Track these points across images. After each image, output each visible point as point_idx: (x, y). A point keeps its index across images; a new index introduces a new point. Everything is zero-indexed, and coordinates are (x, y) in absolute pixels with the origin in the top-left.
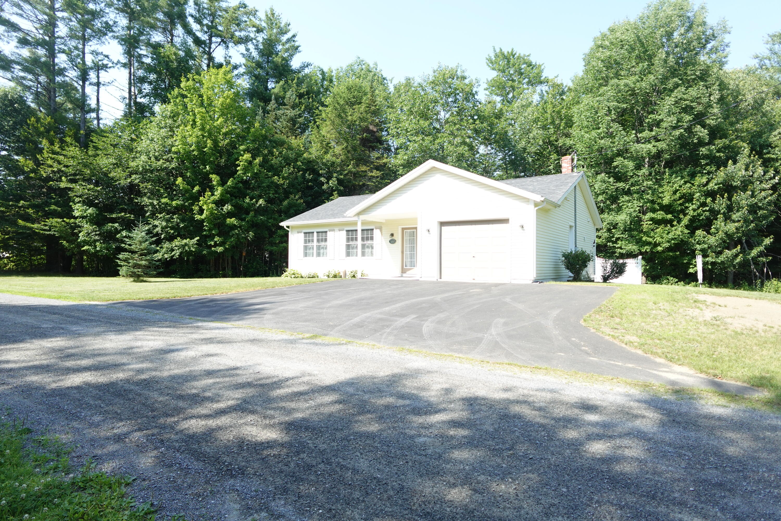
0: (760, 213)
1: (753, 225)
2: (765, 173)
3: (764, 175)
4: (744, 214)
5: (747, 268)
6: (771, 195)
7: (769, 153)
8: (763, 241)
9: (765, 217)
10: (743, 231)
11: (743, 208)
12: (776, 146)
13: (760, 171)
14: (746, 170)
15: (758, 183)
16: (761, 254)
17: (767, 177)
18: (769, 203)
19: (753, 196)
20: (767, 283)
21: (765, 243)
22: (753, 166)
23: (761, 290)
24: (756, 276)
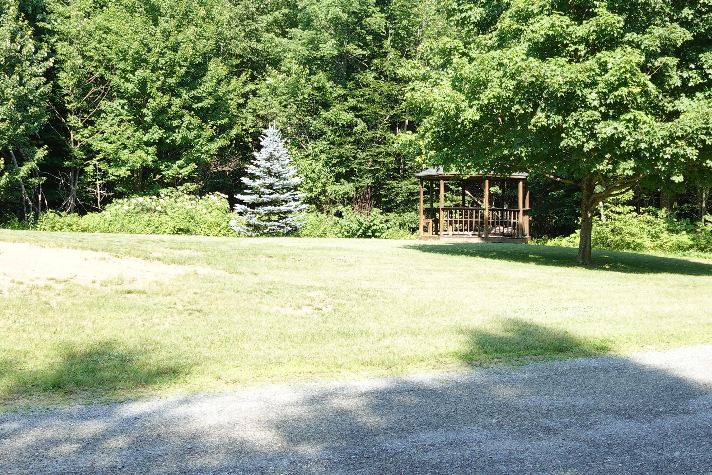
0: (32, 110)
1: (22, 127)
2: (38, 49)
3: (35, 53)
4: (10, 110)
5: (16, 193)
6: (45, 84)
7: (43, 20)
8: (34, 153)
9: (37, 117)
10: (9, 137)
11: (8, 100)
12: (52, 12)
13: (30, 45)
14: (13, 40)
15: (28, 63)
16: (32, 174)
17: (39, 56)
18: (43, 96)
19: (21, 83)
20: (42, 217)
21: (36, 157)
22: (22, 37)
23: (35, 228)
24: (28, 206)
